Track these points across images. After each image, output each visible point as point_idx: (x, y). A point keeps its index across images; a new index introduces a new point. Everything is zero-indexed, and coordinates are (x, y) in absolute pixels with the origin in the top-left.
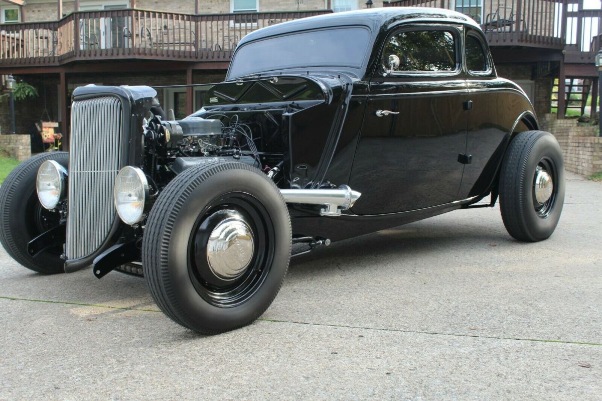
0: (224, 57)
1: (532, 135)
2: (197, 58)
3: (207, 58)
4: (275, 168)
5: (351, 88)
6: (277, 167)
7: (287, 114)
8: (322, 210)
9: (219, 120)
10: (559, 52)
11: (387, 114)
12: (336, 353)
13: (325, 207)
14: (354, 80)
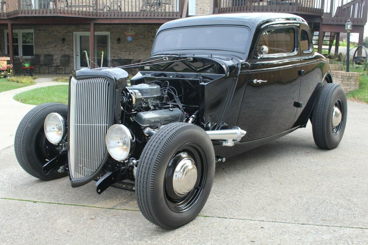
0: (114, 16)
1: (332, 87)
2: (97, 16)
3: (103, 16)
4: (193, 116)
5: (240, 66)
6: (194, 115)
7: (203, 83)
8: (224, 142)
9: (159, 86)
10: (320, 17)
11: (260, 83)
12: (253, 242)
13: (225, 140)
14: (241, 61)
